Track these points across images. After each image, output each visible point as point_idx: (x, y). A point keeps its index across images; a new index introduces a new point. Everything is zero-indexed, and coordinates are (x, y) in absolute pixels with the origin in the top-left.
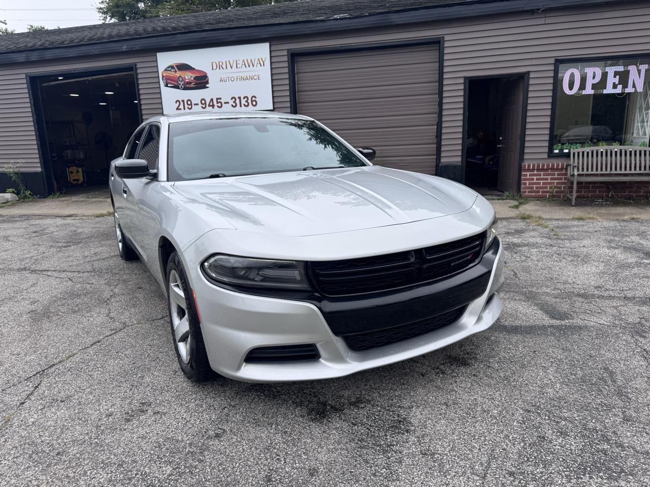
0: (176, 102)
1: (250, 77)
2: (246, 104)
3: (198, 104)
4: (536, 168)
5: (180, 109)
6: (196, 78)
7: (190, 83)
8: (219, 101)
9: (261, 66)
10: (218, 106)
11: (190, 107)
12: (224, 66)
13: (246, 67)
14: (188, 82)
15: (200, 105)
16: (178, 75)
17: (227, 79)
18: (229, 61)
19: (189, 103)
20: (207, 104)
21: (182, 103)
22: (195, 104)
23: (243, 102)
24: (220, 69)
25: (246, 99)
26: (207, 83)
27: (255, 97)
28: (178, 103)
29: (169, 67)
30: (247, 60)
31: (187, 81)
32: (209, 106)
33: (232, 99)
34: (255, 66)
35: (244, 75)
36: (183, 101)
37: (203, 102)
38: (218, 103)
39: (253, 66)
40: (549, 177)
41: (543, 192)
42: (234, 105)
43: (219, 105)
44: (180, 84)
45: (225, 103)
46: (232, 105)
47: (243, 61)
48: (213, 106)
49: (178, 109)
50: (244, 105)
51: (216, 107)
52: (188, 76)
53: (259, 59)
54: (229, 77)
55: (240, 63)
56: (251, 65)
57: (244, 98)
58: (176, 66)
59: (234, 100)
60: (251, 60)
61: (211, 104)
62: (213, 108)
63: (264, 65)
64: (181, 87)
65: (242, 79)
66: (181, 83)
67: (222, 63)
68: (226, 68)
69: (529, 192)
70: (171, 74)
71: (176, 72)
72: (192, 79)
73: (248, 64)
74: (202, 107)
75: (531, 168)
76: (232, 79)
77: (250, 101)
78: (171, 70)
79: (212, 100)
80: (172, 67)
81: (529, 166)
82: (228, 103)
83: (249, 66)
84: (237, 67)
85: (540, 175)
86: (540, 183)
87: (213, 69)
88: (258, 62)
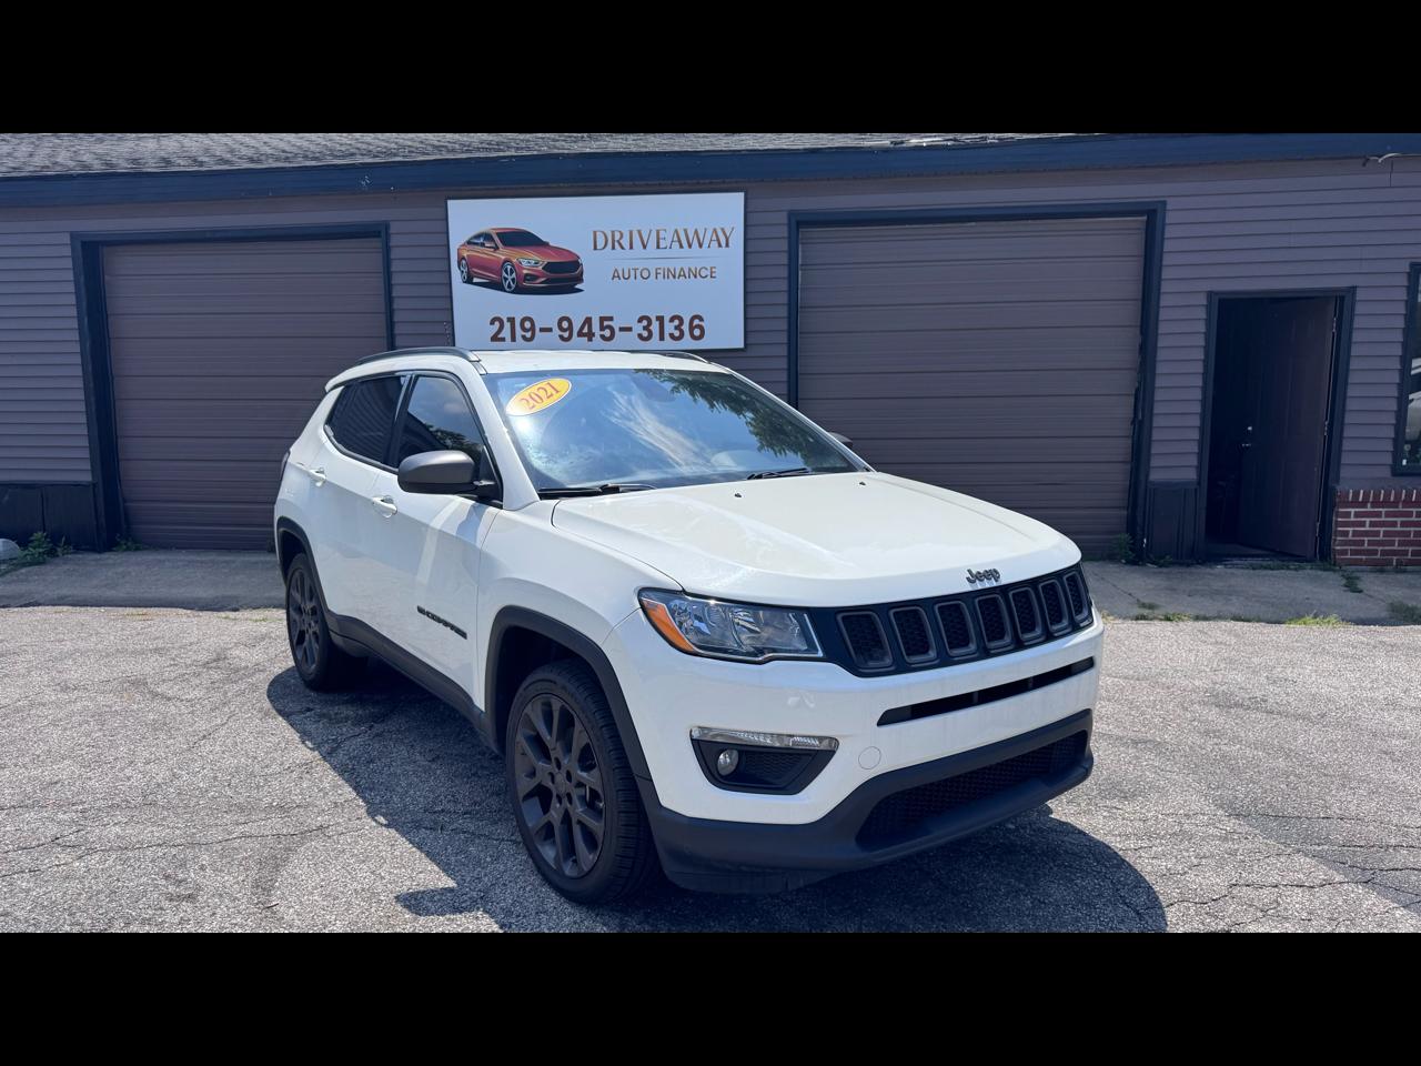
0: (492, 323)
1: (690, 269)
2: (677, 333)
3: (550, 330)
4: (1371, 500)
5: (503, 339)
6: (549, 267)
7: (533, 277)
8: (606, 323)
9: (720, 245)
10: (603, 337)
11: (528, 335)
12: (625, 242)
13: (681, 246)
14: (527, 275)
15: (557, 331)
16: (503, 257)
17: (632, 273)
18: (639, 232)
19: (528, 325)
20: (576, 330)
21: (507, 325)
22: (542, 330)
23: (669, 328)
24: (613, 248)
25: (676, 322)
26: (580, 279)
27: (701, 319)
28: (497, 324)
29: (478, 237)
30: (686, 231)
31: (525, 272)
32: (580, 334)
33: (640, 320)
34: (705, 245)
35: (676, 265)
36: (512, 320)
37: (565, 325)
38: (602, 328)
39: (701, 246)
40: (1399, 520)
41: (1384, 553)
42: (645, 334)
43: (607, 333)
44: (506, 279)
45: (621, 329)
46: (640, 336)
47: (676, 231)
48: (590, 336)
49: (495, 338)
50: (672, 336)
51: (597, 338)
52: (529, 261)
53: (715, 230)
54: (635, 270)
55: (668, 236)
56: (695, 243)
57: (672, 320)
58: (497, 234)
59: (645, 323)
60: (696, 232)
61: (585, 330)
62: (590, 340)
63: (727, 245)
64: (509, 286)
65: (670, 274)
66: (510, 278)
67: (621, 237)
68: (631, 248)
69: (1354, 552)
70: (484, 253)
71: (496, 248)
72: (540, 268)
73: (690, 240)
74: (561, 337)
75: (1360, 499)
76: (645, 274)
77: (685, 327)
78: (483, 245)
79: (588, 321)
80: (487, 237)
81: (1356, 494)
82: (630, 329)
83: (690, 246)
84: (658, 247)
85: (1378, 515)
86: (1379, 532)
87: (595, 248)
88: (714, 238)
